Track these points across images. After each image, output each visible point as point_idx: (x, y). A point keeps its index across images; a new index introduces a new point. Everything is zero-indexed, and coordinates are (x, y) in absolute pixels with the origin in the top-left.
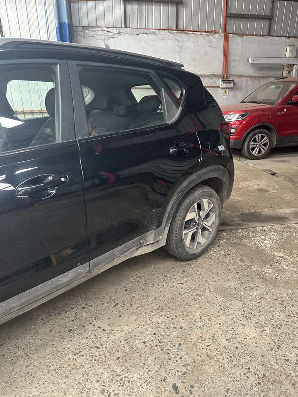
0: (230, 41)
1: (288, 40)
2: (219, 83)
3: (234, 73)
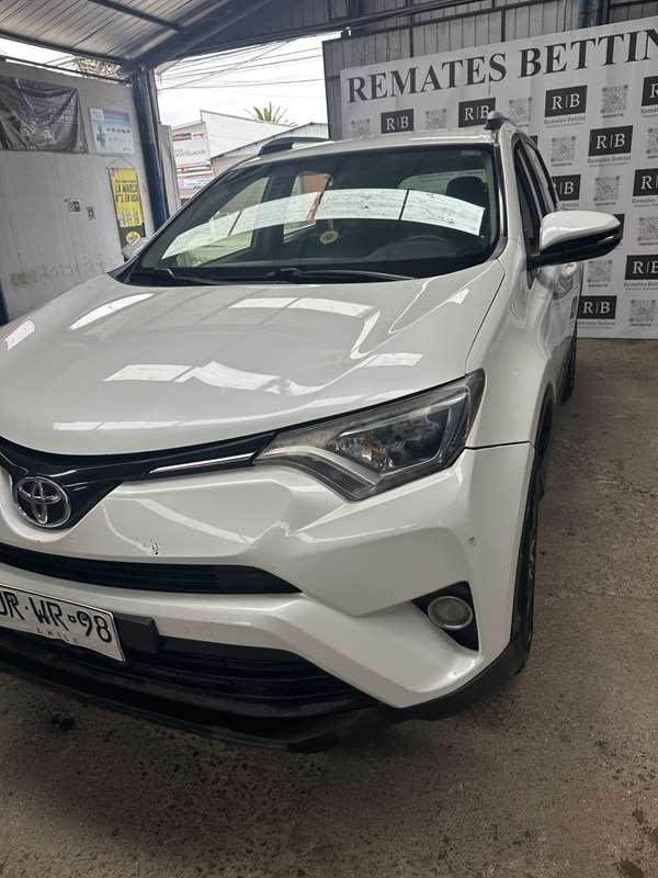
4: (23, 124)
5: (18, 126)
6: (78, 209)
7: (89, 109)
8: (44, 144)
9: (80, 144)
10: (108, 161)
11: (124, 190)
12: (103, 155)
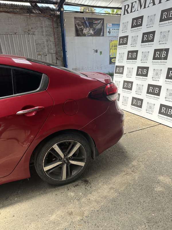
4: (84, 29)
5: (83, 30)
6: (97, 52)
7: (107, 24)
8: (90, 34)
9: (102, 34)
10: (110, 38)
11: (114, 46)
12: (109, 37)
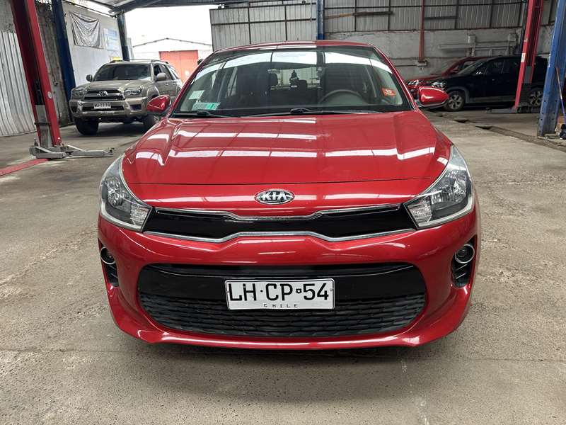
0: (425, 35)
1: (469, 32)
2: (417, 63)
3: (427, 56)
7: (103, 29)
8: (90, 44)
9: (100, 45)
10: (110, 53)
12: (108, 51)
